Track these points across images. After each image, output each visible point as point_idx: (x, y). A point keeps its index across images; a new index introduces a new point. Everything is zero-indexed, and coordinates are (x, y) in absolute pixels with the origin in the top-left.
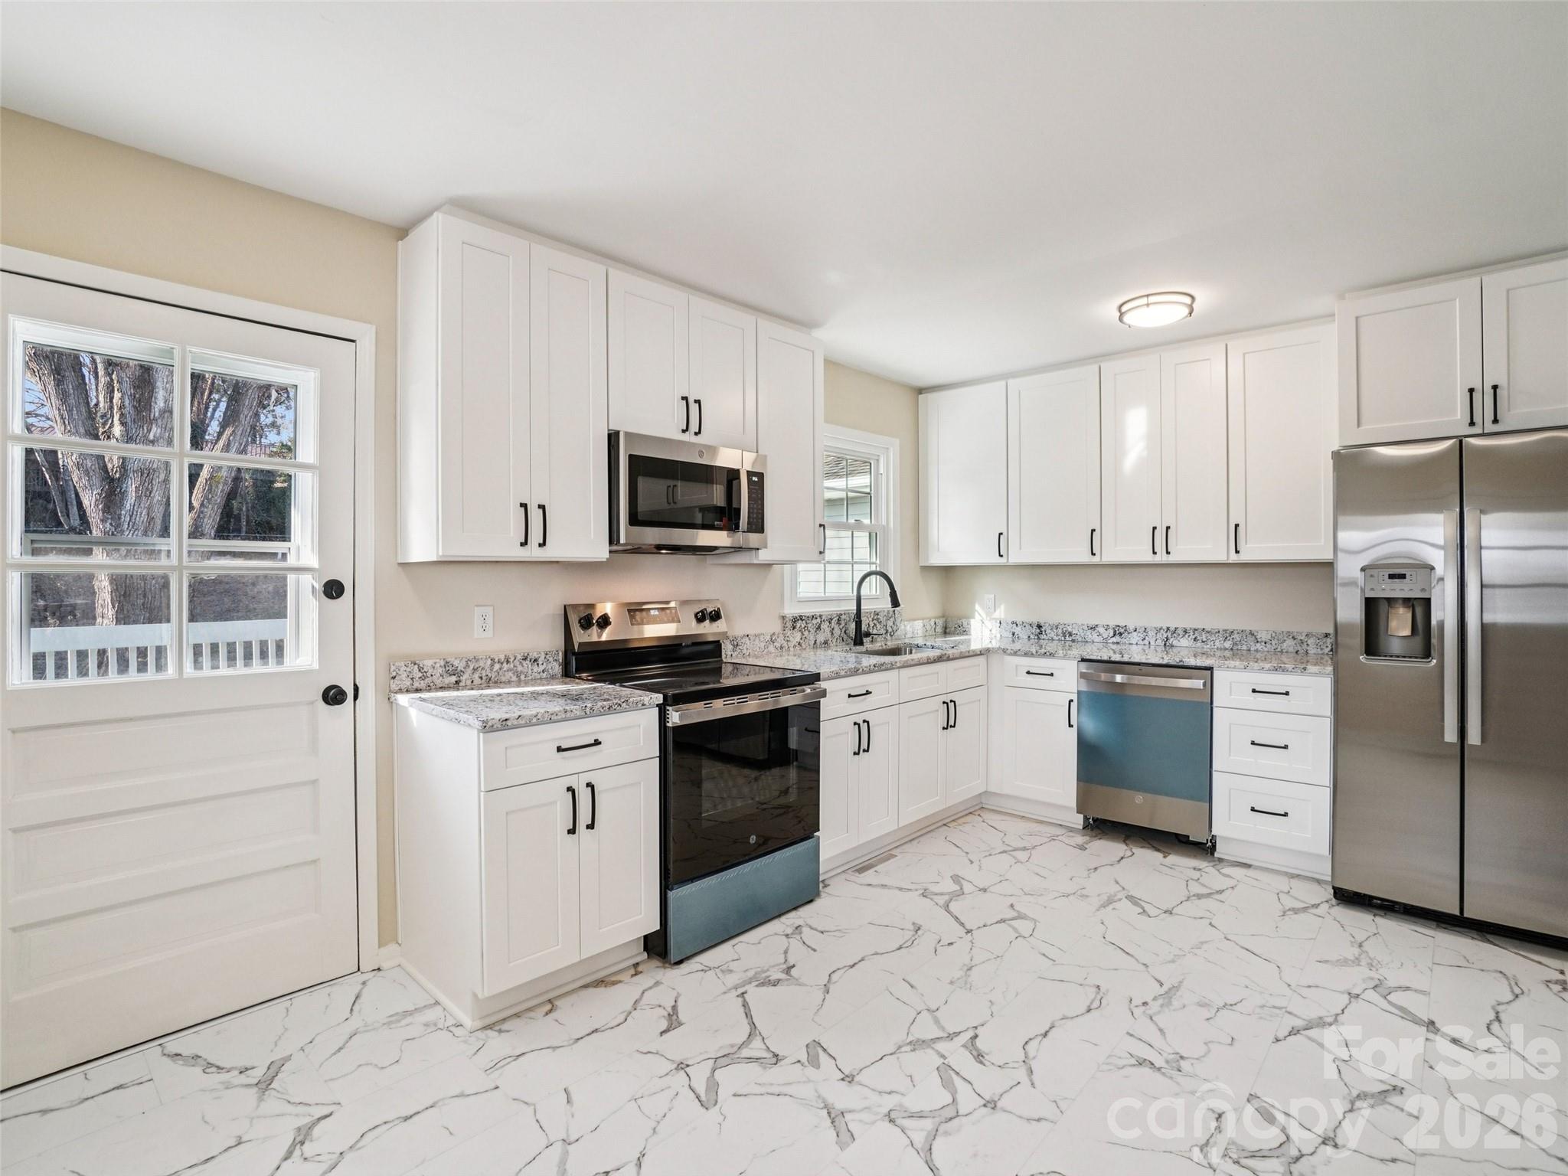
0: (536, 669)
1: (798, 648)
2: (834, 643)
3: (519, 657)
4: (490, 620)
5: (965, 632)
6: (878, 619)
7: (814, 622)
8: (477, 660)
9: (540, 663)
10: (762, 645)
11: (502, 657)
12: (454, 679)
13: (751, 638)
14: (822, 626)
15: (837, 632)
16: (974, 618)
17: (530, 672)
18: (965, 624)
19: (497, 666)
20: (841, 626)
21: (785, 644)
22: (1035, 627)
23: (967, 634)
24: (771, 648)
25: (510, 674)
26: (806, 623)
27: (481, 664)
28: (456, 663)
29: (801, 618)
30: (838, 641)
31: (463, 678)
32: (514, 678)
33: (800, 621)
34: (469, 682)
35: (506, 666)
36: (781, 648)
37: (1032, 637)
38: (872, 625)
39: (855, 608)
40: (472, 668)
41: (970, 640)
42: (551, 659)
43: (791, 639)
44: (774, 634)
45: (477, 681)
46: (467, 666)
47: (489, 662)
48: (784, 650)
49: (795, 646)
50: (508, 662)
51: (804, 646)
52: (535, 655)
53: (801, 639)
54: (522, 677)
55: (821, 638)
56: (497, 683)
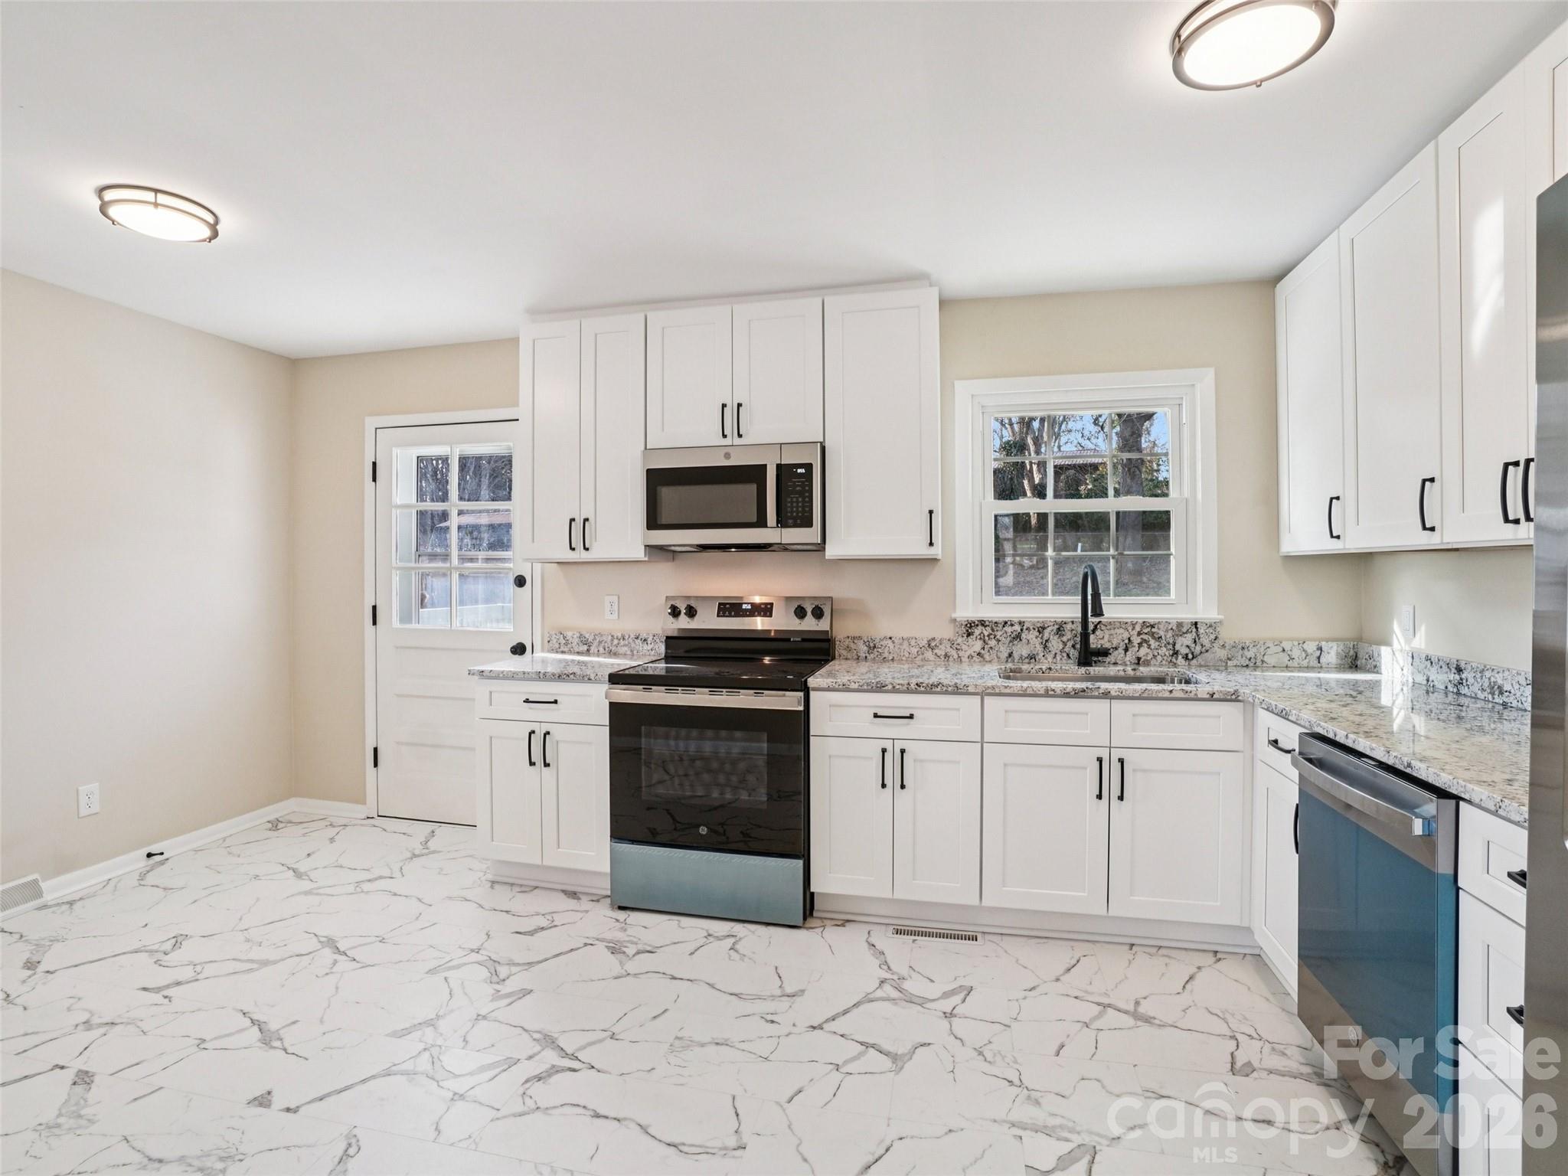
0: (645, 647)
1: (976, 659)
2: (1050, 659)
3: (632, 636)
4: (616, 607)
5: (1375, 669)
6: (1152, 635)
7: (1008, 629)
8: (602, 635)
9: (649, 642)
10: (914, 650)
11: (620, 636)
12: (585, 648)
13: (896, 641)
14: (1023, 635)
15: (1055, 644)
16: (1388, 644)
17: (641, 649)
18: (1376, 655)
19: (616, 642)
20: (1065, 639)
21: (954, 653)
22: (1453, 670)
23: (1377, 673)
24: (929, 654)
25: (626, 648)
26: (993, 630)
27: (604, 638)
28: (587, 636)
29: (983, 623)
30: (1058, 658)
31: (592, 648)
32: (629, 652)
33: (980, 627)
34: (596, 651)
35: (622, 642)
36: (946, 656)
37: (1450, 688)
38: (1136, 640)
39: (1080, 615)
40: (598, 641)
41: (1378, 683)
42: (658, 640)
43: (964, 647)
44: (934, 639)
45: (601, 649)
46: (595, 639)
47: (610, 637)
48: (951, 659)
49: (970, 657)
50: (624, 639)
51: (987, 657)
52: (644, 636)
53: (983, 648)
54: (635, 652)
55: (1021, 650)
56: (616, 655)
